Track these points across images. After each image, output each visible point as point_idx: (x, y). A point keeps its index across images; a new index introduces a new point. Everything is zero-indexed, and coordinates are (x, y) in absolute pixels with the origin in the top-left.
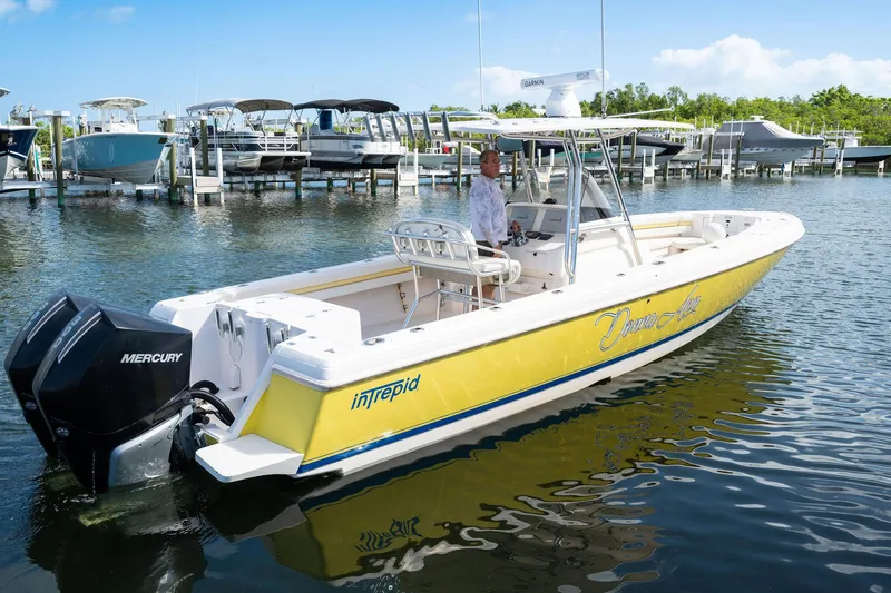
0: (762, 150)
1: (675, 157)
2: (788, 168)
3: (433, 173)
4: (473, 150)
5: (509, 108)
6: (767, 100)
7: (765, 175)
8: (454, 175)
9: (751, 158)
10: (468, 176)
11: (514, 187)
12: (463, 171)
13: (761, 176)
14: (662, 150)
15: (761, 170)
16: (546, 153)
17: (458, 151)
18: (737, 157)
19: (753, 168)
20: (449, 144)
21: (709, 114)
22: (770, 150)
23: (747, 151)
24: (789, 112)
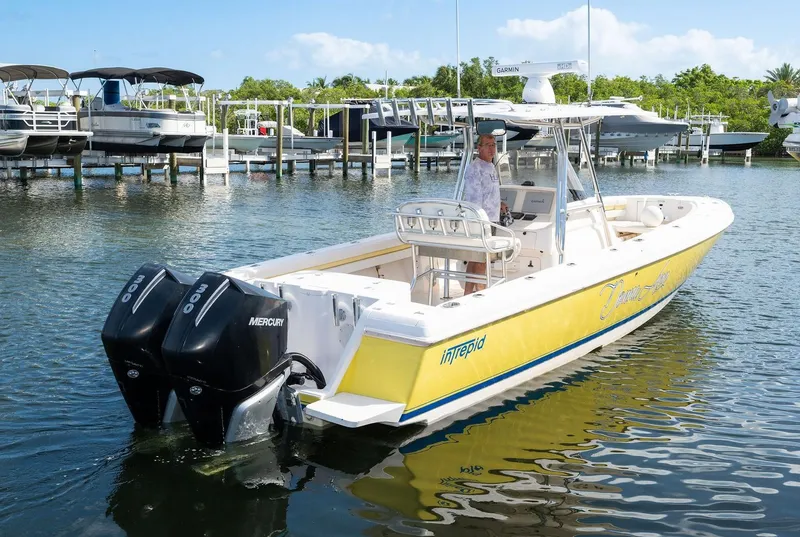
0: (624, 135)
1: (529, 143)
2: (651, 155)
3: (248, 158)
4: (295, 132)
5: (337, 83)
6: (627, 80)
7: (627, 163)
8: (273, 161)
9: (611, 144)
10: (290, 163)
11: (345, 174)
12: (284, 156)
13: (623, 164)
14: (516, 133)
15: (623, 158)
16: (382, 136)
17: (278, 132)
18: (597, 143)
19: (614, 155)
20: (266, 124)
21: (566, 94)
22: (633, 135)
23: (608, 136)
24: (651, 93)
